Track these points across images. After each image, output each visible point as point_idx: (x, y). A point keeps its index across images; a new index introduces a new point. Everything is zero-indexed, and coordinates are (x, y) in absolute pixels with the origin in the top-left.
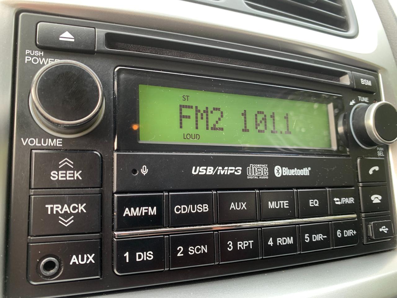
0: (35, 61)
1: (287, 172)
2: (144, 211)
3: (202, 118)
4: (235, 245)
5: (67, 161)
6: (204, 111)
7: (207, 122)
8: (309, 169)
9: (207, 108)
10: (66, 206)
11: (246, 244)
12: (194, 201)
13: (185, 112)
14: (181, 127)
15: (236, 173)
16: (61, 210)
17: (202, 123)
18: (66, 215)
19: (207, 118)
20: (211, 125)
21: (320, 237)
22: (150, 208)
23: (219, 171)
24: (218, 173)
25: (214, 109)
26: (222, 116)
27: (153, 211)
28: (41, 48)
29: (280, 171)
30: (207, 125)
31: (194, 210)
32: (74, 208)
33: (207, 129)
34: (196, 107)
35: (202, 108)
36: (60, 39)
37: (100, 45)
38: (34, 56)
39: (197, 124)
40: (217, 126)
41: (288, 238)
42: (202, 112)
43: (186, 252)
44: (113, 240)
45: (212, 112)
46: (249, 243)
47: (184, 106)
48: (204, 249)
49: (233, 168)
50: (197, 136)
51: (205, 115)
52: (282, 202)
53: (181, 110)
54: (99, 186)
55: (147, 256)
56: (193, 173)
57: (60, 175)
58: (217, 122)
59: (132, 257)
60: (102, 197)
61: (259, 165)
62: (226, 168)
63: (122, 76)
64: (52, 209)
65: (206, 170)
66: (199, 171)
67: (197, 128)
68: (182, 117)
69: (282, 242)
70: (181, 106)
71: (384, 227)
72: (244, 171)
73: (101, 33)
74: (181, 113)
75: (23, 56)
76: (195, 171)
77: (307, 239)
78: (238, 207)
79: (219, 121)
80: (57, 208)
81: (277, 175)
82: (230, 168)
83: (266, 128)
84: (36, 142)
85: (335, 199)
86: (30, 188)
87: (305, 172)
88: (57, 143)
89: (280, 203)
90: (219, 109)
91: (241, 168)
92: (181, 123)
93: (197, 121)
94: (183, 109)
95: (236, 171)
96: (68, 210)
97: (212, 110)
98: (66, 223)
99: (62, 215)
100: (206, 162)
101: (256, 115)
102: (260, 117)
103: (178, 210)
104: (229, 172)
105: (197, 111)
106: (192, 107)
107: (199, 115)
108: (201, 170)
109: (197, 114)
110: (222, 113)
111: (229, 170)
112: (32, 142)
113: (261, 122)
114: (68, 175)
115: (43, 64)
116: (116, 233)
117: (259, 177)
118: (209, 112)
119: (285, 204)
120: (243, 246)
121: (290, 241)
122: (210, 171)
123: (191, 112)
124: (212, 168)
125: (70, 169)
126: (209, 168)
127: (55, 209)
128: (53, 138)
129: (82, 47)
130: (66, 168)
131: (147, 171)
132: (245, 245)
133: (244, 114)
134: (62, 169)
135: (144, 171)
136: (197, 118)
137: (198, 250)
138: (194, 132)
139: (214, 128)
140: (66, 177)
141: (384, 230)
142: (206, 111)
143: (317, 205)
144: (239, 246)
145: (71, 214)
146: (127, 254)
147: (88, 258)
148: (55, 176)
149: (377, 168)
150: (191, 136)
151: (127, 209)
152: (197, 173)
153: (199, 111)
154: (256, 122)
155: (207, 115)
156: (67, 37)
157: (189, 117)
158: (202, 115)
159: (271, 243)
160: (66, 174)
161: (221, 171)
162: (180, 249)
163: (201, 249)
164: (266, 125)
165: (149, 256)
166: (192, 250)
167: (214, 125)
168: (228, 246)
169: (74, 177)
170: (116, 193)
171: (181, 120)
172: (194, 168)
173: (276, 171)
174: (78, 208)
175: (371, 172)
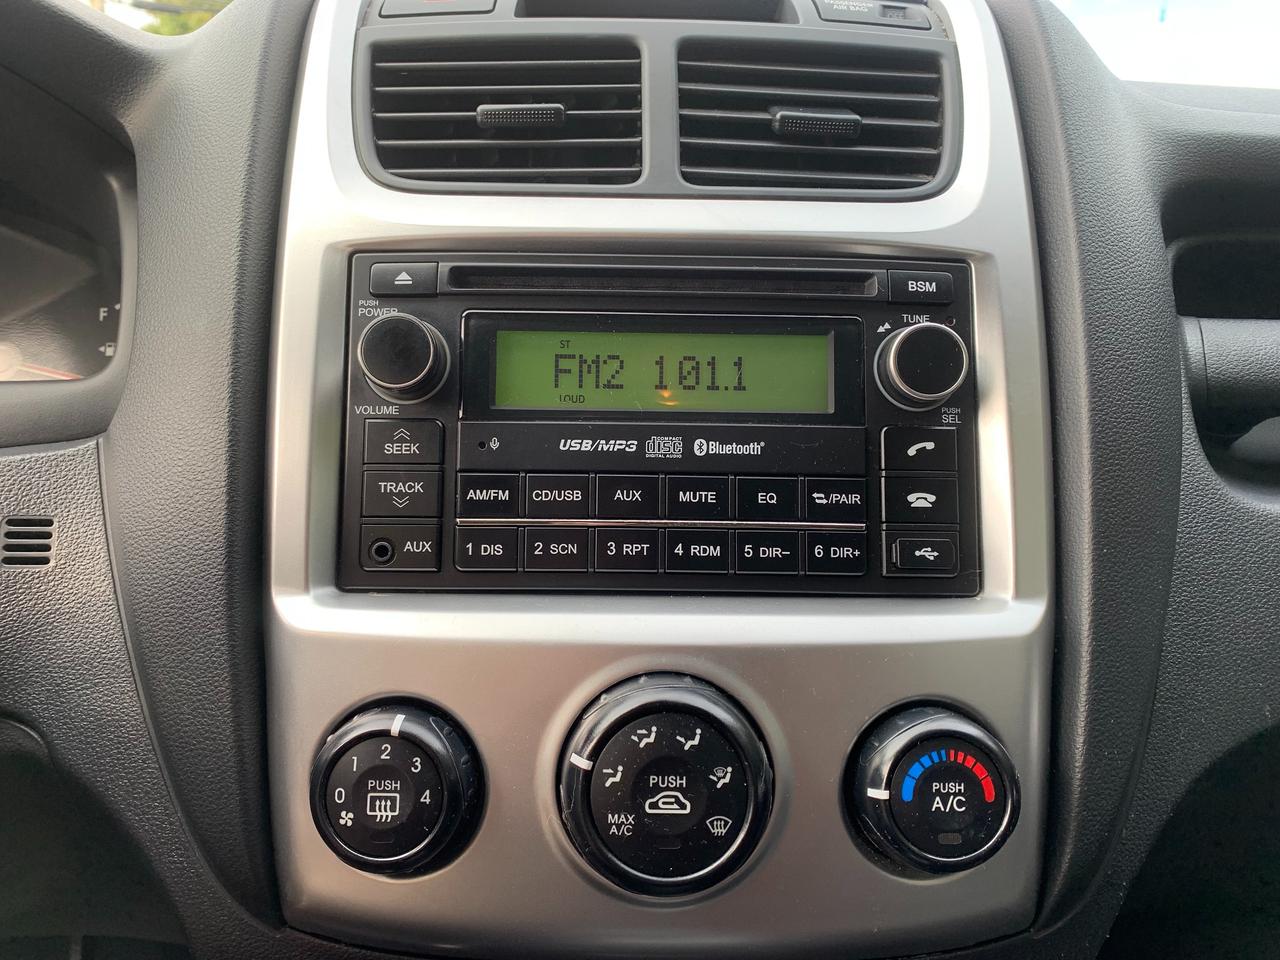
0: (369, 312)
1: (715, 448)
2: (493, 495)
3: (589, 372)
4: (619, 548)
5: (403, 432)
6: (593, 362)
7: (598, 377)
8: (762, 444)
9: (598, 357)
10: (401, 484)
11: (637, 548)
12: (561, 486)
13: (564, 364)
14: (556, 386)
15: (627, 449)
16: (396, 489)
17: (589, 379)
18: (401, 495)
19: (598, 371)
20: (603, 381)
21: (774, 553)
22: (500, 492)
23: (600, 446)
24: (600, 449)
25: (609, 357)
26: (622, 367)
27: (504, 496)
28: (376, 296)
29: (705, 447)
30: (597, 382)
31: (560, 497)
32: (410, 487)
33: (597, 386)
34: (581, 356)
35: (590, 358)
36: (396, 283)
37: (443, 286)
38: (369, 306)
39: (581, 381)
40: (614, 382)
41: (712, 547)
42: (589, 362)
43: (546, 549)
44: (455, 528)
45: (605, 362)
46: (643, 548)
47: (562, 356)
48: (573, 549)
49: (624, 442)
50: (580, 399)
51: (594, 366)
52: (703, 493)
53: (557, 361)
54: (437, 462)
55: (495, 550)
56: (561, 448)
57: (395, 448)
58: (613, 377)
59: (476, 549)
60: (443, 477)
61: (666, 438)
62: (612, 442)
63: (472, 322)
64: (385, 486)
65: (581, 444)
66: (571, 446)
67: (581, 386)
68: (558, 371)
69: (699, 552)
70: (556, 355)
71: (929, 549)
72: (641, 447)
73: (445, 267)
74: (557, 366)
75: (357, 307)
76: (564, 446)
77: (748, 553)
78: (628, 497)
79: (617, 375)
80: (390, 486)
81: (697, 453)
82: (618, 442)
83: (697, 383)
84: (370, 410)
85: (815, 495)
86: (364, 464)
87: (754, 448)
88: (392, 410)
89: (701, 496)
90: (618, 357)
91: (636, 443)
92: (556, 381)
93: (581, 376)
94: (561, 361)
95: (628, 446)
96: (402, 488)
97: (606, 358)
98: (401, 504)
99: (396, 495)
100: (582, 434)
101: (681, 363)
102: (688, 365)
103: (537, 495)
104: (617, 447)
105: (582, 361)
106: (574, 357)
107: (585, 367)
108: (574, 445)
109: (581, 366)
110: (622, 362)
111: (617, 445)
112: (366, 410)
113: (689, 373)
114: (404, 448)
115: (378, 315)
116: (458, 520)
117: (665, 455)
118: (601, 363)
119: (709, 497)
120: (632, 551)
121: (714, 551)
122: (587, 445)
123: (573, 365)
124: (591, 442)
125: (406, 441)
126: (585, 441)
127: (389, 487)
128: (389, 404)
129: (420, 291)
130: (402, 440)
131: (498, 444)
132: (634, 550)
133: (660, 363)
134: (397, 441)
135: (495, 445)
136: (581, 371)
137: (563, 549)
138: (576, 391)
139: (609, 386)
140: (401, 450)
141: (926, 554)
142: (596, 361)
143: (774, 501)
144: (625, 549)
145: (407, 494)
146: (470, 545)
147: (424, 546)
148: (391, 449)
149: (930, 446)
150: (571, 398)
151: (472, 491)
152: (567, 448)
153: (586, 361)
154: (681, 373)
155: (598, 367)
156: (404, 279)
157: (569, 371)
158: (589, 366)
159: (679, 549)
160: (401, 447)
161: (603, 446)
162: (539, 546)
163: (567, 549)
164: (697, 378)
165: (497, 550)
166: (555, 550)
167: (609, 382)
168: (609, 548)
169: (410, 450)
170: (461, 471)
171: (557, 376)
172: (563, 441)
173: (696, 447)
174: (414, 487)
175: (912, 452)
